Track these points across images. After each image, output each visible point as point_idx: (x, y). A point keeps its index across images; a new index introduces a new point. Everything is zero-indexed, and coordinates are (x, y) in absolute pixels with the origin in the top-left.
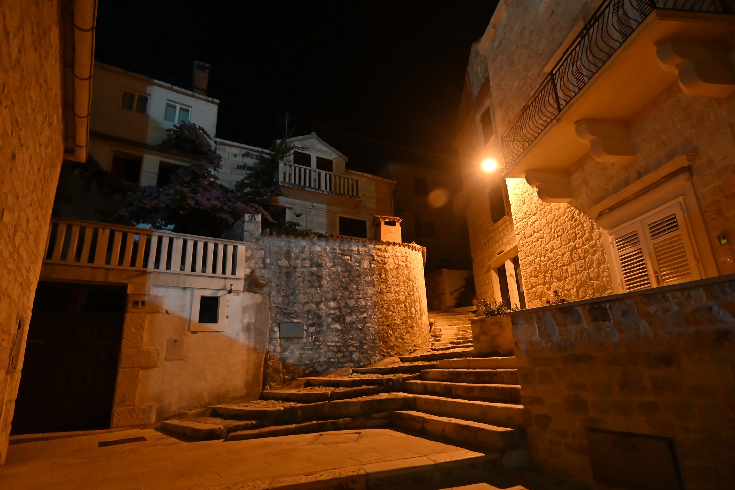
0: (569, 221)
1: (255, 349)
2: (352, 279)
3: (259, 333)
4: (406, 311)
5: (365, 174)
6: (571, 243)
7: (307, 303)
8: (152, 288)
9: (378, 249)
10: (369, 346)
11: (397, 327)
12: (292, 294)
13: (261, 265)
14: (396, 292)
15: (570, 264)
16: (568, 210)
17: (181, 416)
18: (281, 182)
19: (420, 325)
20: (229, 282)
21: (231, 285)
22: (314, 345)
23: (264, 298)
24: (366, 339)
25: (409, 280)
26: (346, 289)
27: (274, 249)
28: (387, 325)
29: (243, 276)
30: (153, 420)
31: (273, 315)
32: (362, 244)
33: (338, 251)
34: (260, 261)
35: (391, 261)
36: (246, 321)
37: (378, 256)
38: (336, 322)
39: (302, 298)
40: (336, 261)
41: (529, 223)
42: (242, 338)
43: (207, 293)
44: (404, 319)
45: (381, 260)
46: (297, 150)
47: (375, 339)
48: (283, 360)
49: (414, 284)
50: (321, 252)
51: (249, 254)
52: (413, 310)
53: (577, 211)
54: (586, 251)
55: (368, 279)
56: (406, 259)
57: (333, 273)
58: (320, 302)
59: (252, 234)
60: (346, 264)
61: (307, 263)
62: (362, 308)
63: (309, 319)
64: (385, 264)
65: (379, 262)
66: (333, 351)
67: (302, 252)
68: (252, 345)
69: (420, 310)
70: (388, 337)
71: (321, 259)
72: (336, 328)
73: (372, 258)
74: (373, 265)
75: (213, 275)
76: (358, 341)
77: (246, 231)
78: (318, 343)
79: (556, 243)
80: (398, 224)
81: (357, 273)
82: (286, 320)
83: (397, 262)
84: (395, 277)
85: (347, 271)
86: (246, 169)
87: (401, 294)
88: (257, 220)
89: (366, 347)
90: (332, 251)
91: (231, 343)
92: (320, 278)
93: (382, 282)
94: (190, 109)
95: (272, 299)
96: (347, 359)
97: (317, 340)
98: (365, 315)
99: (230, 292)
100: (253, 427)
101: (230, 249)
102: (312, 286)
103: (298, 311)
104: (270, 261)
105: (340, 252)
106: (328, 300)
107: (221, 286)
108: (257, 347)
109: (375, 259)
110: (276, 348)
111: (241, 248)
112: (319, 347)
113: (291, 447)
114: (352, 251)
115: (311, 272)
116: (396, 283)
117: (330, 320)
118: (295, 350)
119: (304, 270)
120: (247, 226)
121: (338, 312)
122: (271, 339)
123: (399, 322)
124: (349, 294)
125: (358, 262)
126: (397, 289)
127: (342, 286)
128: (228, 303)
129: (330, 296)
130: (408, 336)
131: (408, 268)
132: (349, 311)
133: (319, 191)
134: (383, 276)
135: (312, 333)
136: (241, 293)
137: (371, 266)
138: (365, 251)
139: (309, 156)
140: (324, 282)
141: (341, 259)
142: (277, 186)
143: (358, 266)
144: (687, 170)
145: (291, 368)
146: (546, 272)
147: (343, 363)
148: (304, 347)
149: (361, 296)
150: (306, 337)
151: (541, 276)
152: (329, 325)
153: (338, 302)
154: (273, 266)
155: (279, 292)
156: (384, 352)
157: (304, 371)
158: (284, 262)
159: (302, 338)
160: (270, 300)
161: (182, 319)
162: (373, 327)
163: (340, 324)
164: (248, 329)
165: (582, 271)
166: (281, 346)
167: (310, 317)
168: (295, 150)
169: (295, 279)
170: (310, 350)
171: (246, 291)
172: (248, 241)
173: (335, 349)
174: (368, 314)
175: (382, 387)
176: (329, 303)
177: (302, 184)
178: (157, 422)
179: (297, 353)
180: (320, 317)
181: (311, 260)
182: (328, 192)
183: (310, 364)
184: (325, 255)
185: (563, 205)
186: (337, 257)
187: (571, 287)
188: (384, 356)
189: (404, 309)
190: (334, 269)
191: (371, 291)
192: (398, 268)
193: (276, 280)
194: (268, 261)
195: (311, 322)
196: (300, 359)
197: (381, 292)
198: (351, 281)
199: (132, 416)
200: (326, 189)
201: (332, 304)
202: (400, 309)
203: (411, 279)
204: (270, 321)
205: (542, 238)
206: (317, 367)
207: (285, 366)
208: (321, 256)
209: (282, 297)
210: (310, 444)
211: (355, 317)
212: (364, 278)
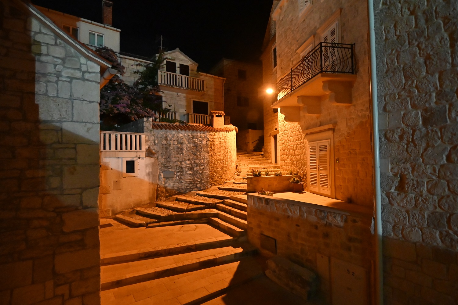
0: (297, 131)
1: (153, 183)
2: (197, 150)
3: (154, 176)
4: (223, 164)
5: (208, 75)
6: (297, 141)
7: (176, 162)
8: (104, 159)
9: (211, 135)
10: (205, 181)
11: (218, 172)
12: (169, 158)
13: (153, 144)
14: (219, 155)
15: (296, 150)
16: (298, 126)
17: (122, 213)
18: (159, 83)
19: (230, 169)
20: (139, 154)
21: (140, 155)
22: (180, 181)
23: (155, 160)
24: (204, 178)
25: (226, 148)
26: (195, 155)
27: (159, 136)
28: (214, 171)
29: (145, 150)
30: (111, 215)
31: (160, 167)
32: (203, 132)
33: (191, 136)
34: (153, 142)
35: (217, 140)
36: (148, 171)
37: (211, 138)
38: (190, 170)
39: (174, 159)
40: (190, 141)
41: (284, 125)
42: (146, 179)
43: (129, 159)
44: (222, 168)
45: (212, 140)
46: (168, 60)
47: (208, 178)
48: (165, 188)
49: (228, 150)
50: (182, 137)
51: (147, 138)
52: (227, 163)
53: (300, 128)
54: (301, 147)
55: (205, 149)
56: (225, 138)
57: (189, 147)
58: (182, 161)
59: (148, 128)
60: (195, 143)
61: (176, 142)
62: (202, 164)
63: (177, 169)
64: (214, 142)
65: (211, 141)
66: (188, 183)
67: (173, 137)
68: (151, 181)
69: (231, 162)
70: (214, 177)
71: (183, 140)
72: (190, 173)
73: (207, 139)
74: (208, 143)
75: (131, 151)
76: (200, 179)
77: (145, 127)
78: (181, 180)
79: (292, 138)
80: (223, 116)
81: (200, 147)
82: (166, 170)
83: (220, 140)
84: (219, 148)
85: (195, 146)
86: (139, 73)
87: (221, 156)
88: (150, 121)
89: (203, 181)
90: (188, 136)
91: (141, 181)
92: (182, 149)
93: (212, 151)
94: (103, 35)
95: (159, 160)
96: (194, 187)
97: (181, 178)
98: (203, 167)
99: (139, 158)
100: (156, 222)
101: (138, 137)
102: (178, 154)
103: (172, 166)
104: (157, 142)
105: (192, 137)
106: (186, 160)
107: (135, 156)
108: (153, 182)
109: (209, 140)
110: (162, 182)
111: (143, 137)
112: (182, 182)
113: (172, 232)
114: (198, 136)
115: (177, 147)
116: (219, 151)
117: (187, 170)
118: (171, 183)
119: (174, 146)
120: (145, 124)
121: (191, 166)
122: (159, 178)
123: (219, 169)
124: (196, 157)
125: (201, 142)
126: (219, 154)
127: (193, 154)
128: (139, 163)
129: (187, 158)
130: (223, 175)
131: (226, 142)
132: (196, 165)
133: (181, 88)
134: (213, 148)
135: (178, 175)
136: (145, 158)
137: (207, 143)
138: (204, 136)
139: (175, 63)
140: (184, 152)
141: (192, 140)
142: (157, 86)
143: (201, 144)
144: (333, 130)
145: (169, 191)
146: (288, 150)
147: (193, 189)
148: (175, 182)
149: (202, 158)
150: (176, 177)
151: (286, 151)
152: (186, 172)
153: (191, 161)
154: (159, 144)
155: (162, 157)
156: (212, 183)
157: (175, 192)
158: (164, 142)
159: (174, 178)
160: (158, 161)
161: (118, 172)
162: (207, 172)
163: (192, 171)
164: (148, 174)
165: (299, 155)
166: (164, 181)
167: (177, 168)
168: (167, 60)
169: (170, 151)
170: (177, 183)
171: (147, 157)
172: (146, 132)
173: (189, 183)
174: (205, 166)
175: (207, 207)
176: (186, 162)
177: (172, 84)
178: (112, 215)
179: (172, 184)
180: (182, 168)
181: (177, 141)
182: (187, 88)
183: (177, 189)
184: (184, 138)
185: (297, 123)
186: (190, 139)
187: (295, 160)
188: (211, 185)
189: (222, 163)
190: (189, 145)
191: (206, 155)
192: (220, 143)
193: (161, 151)
194: (156, 142)
195: (178, 170)
196: (173, 187)
197: (211, 156)
198: (197, 151)
199: (102, 214)
200: (185, 86)
201: (188, 162)
202: (220, 163)
203: (227, 148)
204: (159, 170)
205: (288, 134)
206: (181, 190)
207: (166, 190)
208: (183, 139)
209: (164, 159)
210: (179, 231)
211: (198, 168)
212: (203, 149)
